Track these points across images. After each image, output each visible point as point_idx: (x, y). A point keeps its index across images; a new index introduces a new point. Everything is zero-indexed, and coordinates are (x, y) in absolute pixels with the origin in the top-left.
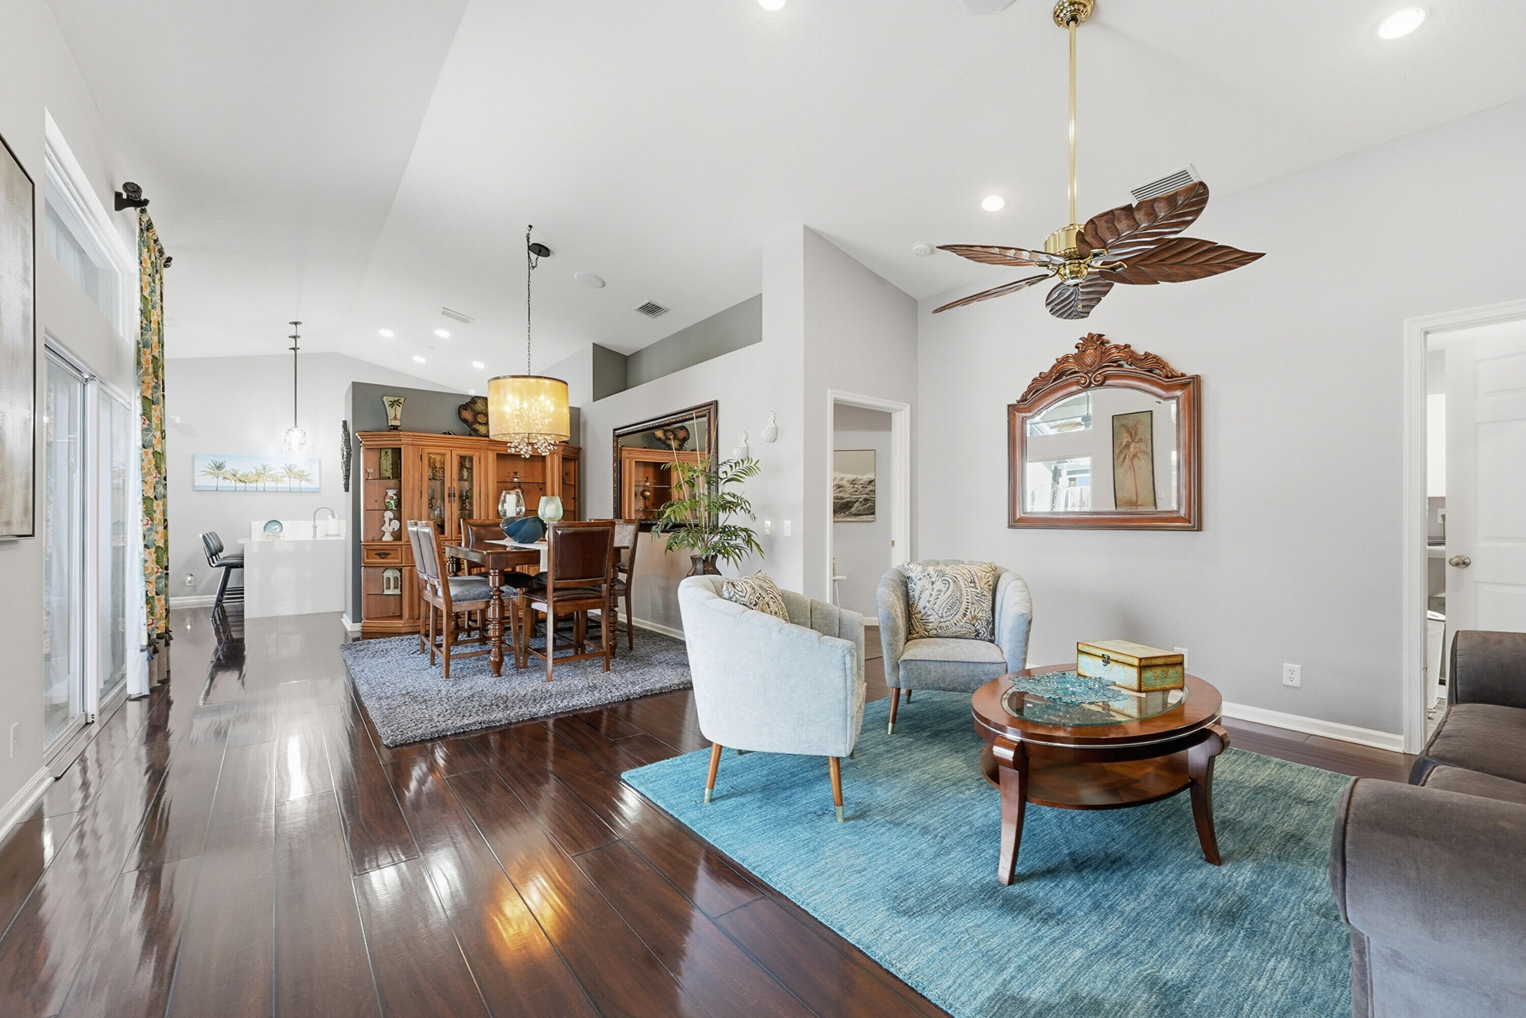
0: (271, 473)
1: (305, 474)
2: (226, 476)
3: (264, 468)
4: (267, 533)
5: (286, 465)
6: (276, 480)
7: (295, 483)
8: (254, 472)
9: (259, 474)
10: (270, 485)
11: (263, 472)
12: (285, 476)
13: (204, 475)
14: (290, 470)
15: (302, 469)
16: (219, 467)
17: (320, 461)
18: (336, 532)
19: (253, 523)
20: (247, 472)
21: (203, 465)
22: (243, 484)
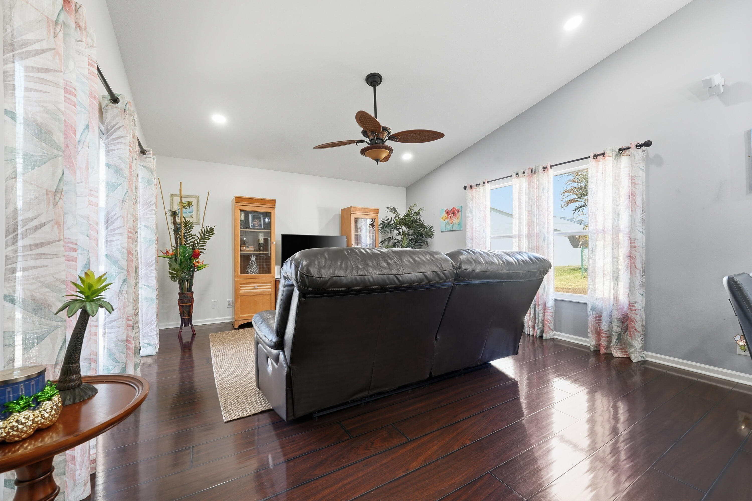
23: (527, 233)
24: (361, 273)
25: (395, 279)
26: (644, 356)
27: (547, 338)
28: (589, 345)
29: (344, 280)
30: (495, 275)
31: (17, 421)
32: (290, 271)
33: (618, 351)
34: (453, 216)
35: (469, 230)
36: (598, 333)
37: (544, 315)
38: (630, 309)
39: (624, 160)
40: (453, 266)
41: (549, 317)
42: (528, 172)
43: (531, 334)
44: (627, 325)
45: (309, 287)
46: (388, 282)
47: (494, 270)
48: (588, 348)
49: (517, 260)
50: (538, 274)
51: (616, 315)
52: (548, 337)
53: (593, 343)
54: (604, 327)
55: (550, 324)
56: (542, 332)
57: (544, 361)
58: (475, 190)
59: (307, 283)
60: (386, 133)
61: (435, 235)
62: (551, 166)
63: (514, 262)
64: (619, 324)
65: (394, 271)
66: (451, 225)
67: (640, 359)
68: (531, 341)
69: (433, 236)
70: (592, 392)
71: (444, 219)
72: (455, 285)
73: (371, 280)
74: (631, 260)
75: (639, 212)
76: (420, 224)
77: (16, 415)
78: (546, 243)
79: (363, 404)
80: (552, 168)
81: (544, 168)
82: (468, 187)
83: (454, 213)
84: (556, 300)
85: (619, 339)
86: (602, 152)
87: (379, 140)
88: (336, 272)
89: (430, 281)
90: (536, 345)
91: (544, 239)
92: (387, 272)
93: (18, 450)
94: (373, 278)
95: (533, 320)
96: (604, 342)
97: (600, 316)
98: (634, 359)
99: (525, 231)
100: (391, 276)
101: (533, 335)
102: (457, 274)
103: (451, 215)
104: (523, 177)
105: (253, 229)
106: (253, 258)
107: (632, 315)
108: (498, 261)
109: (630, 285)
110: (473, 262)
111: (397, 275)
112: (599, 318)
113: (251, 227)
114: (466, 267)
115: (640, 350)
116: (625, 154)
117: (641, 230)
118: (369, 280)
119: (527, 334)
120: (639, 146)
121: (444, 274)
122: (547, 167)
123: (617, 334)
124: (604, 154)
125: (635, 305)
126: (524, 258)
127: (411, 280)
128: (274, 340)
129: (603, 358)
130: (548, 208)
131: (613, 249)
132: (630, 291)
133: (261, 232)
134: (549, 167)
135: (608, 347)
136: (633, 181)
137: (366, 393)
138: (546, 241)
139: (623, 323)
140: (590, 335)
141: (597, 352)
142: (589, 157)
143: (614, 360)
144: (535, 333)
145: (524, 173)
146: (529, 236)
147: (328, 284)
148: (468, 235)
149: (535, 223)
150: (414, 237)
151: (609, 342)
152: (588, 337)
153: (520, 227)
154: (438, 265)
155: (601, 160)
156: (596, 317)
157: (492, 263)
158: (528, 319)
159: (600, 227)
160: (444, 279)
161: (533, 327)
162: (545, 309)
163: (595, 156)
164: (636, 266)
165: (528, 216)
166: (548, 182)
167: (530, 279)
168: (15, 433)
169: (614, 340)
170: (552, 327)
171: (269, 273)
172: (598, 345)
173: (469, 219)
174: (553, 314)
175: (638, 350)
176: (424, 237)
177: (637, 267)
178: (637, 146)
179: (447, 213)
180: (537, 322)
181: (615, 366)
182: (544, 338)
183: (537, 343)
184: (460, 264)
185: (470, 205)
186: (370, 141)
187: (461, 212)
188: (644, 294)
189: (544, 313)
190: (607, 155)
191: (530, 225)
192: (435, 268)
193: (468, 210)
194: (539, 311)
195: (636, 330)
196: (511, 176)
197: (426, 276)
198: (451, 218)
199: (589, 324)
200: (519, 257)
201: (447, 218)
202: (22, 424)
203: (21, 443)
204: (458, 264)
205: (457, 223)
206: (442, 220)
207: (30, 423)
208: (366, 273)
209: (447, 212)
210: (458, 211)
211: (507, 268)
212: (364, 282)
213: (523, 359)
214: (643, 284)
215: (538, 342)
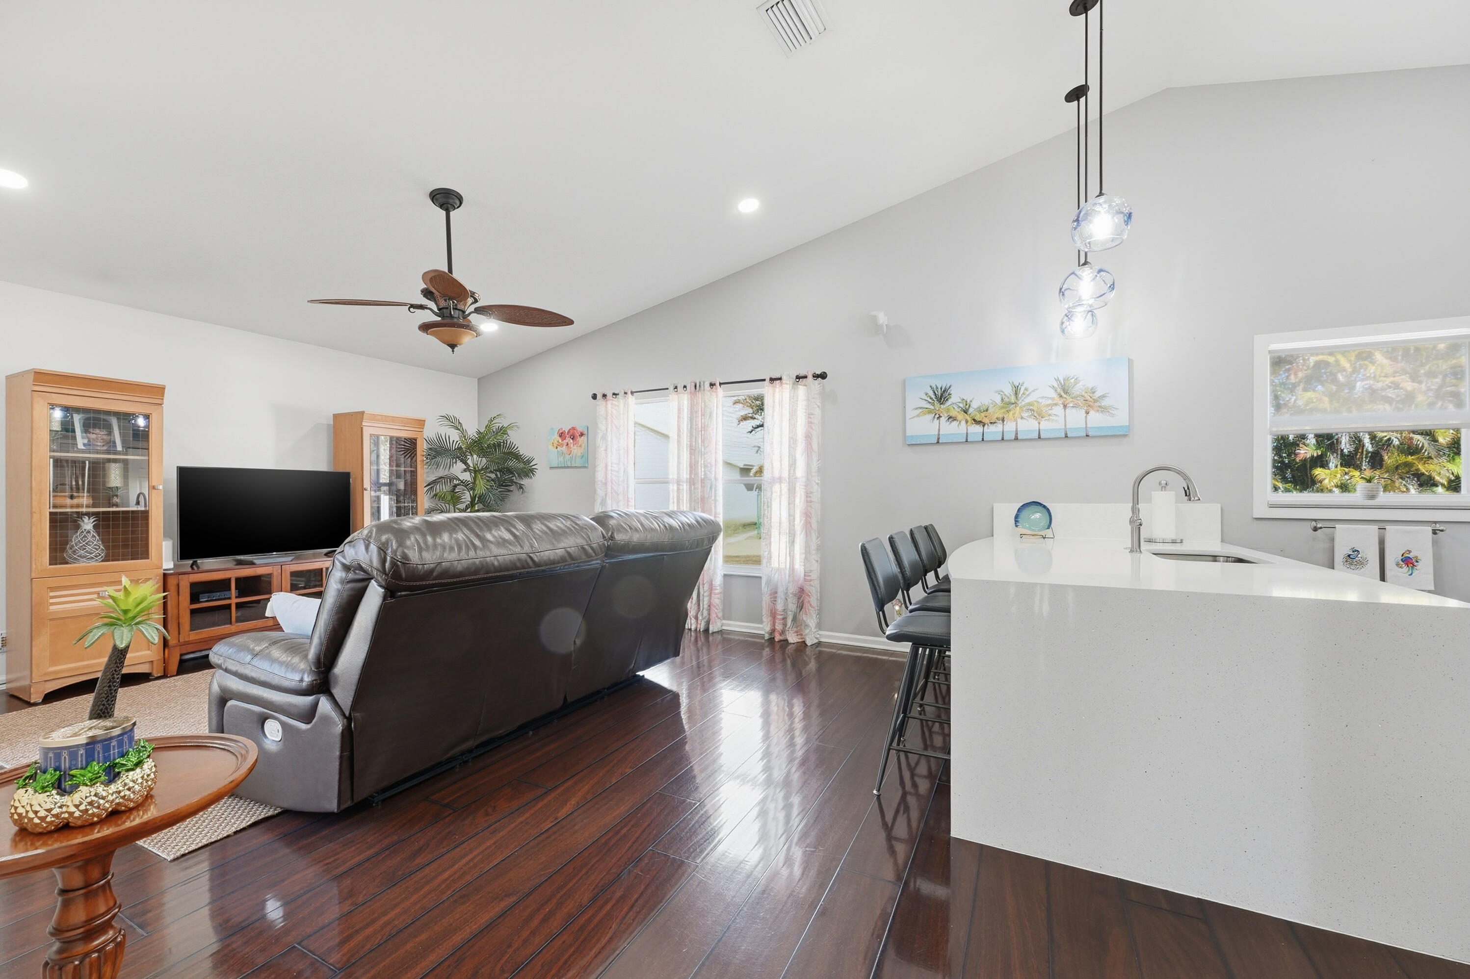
0: (1028, 400)
1: (1097, 395)
2: (953, 413)
3: (1016, 390)
4: (1021, 530)
5: (1057, 380)
6: (1038, 414)
7: (1076, 419)
8: (998, 400)
9: (1008, 405)
10: (1028, 426)
11: (1013, 399)
12: (1056, 404)
13: (918, 416)
14: (1065, 390)
15: (1090, 386)
16: (942, 396)
17: (1130, 362)
18: (1171, 535)
19: (995, 505)
20: (986, 401)
21: (917, 398)
22: (978, 429)
23: (688, 477)
24: (481, 553)
25: (529, 560)
26: (818, 636)
27: (714, 631)
28: (763, 632)
29: (459, 567)
30: (655, 547)
31: (96, 795)
32: (368, 558)
33: (794, 635)
34: (571, 441)
35: (600, 468)
36: (773, 615)
37: (710, 598)
38: (805, 580)
39: (801, 390)
40: (604, 537)
41: (717, 601)
42: (690, 387)
43: (693, 628)
44: (803, 602)
45: (406, 580)
46: (518, 565)
47: (655, 540)
48: (761, 636)
49: (682, 524)
50: (706, 542)
51: (792, 589)
52: (716, 630)
53: (768, 629)
54: (780, 607)
55: (717, 612)
56: (708, 623)
57: (710, 661)
58: (611, 402)
59: (404, 575)
60: (470, 300)
61: (538, 473)
62: (721, 384)
63: (678, 527)
64: (795, 600)
65: (527, 549)
66: (568, 457)
67: (816, 641)
68: (693, 639)
69: (533, 474)
70: (767, 692)
71: (555, 445)
72: (605, 564)
73: (496, 563)
74: (806, 519)
75: (815, 458)
76: (511, 452)
77: (84, 791)
78: (713, 494)
79: (458, 766)
80: (722, 386)
81: (712, 385)
82: (599, 396)
83: (573, 438)
84: (725, 575)
85: (794, 619)
86: (778, 376)
87: (457, 312)
88: (446, 555)
89: (573, 560)
90: (700, 643)
91: (711, 488)
92: (518, 549)
93: (125, 822)
94: (498, 560)
95: (696, 608)
96: (779, 627)
97: (776, 593)
98: (809, 643)
99: (685, 475)
100: (524, 556)
101: (696, 630)
102: (608, 548)
103: (568, 440)
104: (683, 393)
105: (90, 453)
106: (88, 524)
107: (807, 588)
108: (660, 527)
109: (806, 551)
110: (629, 530)
111: (531, 554)
112: (774, 594)
113: (80, 446)
114: (619, 537)
115: (815, 630)
116: (803, 383)
117: (817, 481)
118: (493, 564)
119: (688, 629)
120: (816, 376)
121: (592, 548)
122: (715, 384)
123: (793, 614)
124: (780, 379)
125: (810, 574)
126: (689, 520)
127: (549, 559)
128: (308, 679)
129: (777, 647)
130: (716, 445)
131: (789, 504)
132: (806, 558)
133: (115, 461)
134: (718, 384)
135: (783, 633)
136: (810, 420)
137: (470, 744)
138: (713, 490)
139: (799, 599)
140: (764, 619)
141: (771, 640)
142: (764, 380)
143: (789, 647)
144: (699, 626)
145: (685, 387)
146: (692, 482)
147: (435, 574)
148: (600, 476)
149: (700, 464)
150: (496, 475)
151: (785, 625)
152: (761, 622)
153: (678, 469)
154: (584, 536)
155: (778, 386)
156: (771, 595)
157: (652, 530)
158: (691, 606)
159: (777, 475)
160: (591, 556)
161: (696, 618)
162: (711, 589)
163: (772, 380)
164: (811, 526)
165: (691, 454)
166: (717, 407)
167: (697, 549)
168: (95, 810)
169: (789, 622)
170: (720, 615)
171: (134, 557)
172: (773, 631)
173: (601, 450)
174: (722, 595)
175: (814, 630)
176: (515, 476)
177: (813, 527)
178: (814, 377)
179: (560, 436)
180: (701, 608)
181: (790, 654)
182: (710, 632)
183: (701, 640)
184: (612, 533)
185: (602, 427)
186: (439, 309)
187: (586, 436)
188: (819, 560)
189: (710, 595)
190: (784, 381)
191: (693, 467)
192: (581, 541)
193: (600, 436)
194: (704, 592)
195: (811, 605)
196: (667, 389)
197: (568, 553)
198: (567, 445)
199: (764, 604)
200: (684, 519)
201: (562, 445)
202: (103, 798)
203: (128, 814)
204: (610, 534)
205: (579, 454)
206: (551, 447)
207: (137, 788)
208: (488, 554)
209: (562, 433)
210: (582, 435)
211: (671, 536)
212: (484, 568)
213: (683, 664)
214: (819, 548)
215: (702, 637)
